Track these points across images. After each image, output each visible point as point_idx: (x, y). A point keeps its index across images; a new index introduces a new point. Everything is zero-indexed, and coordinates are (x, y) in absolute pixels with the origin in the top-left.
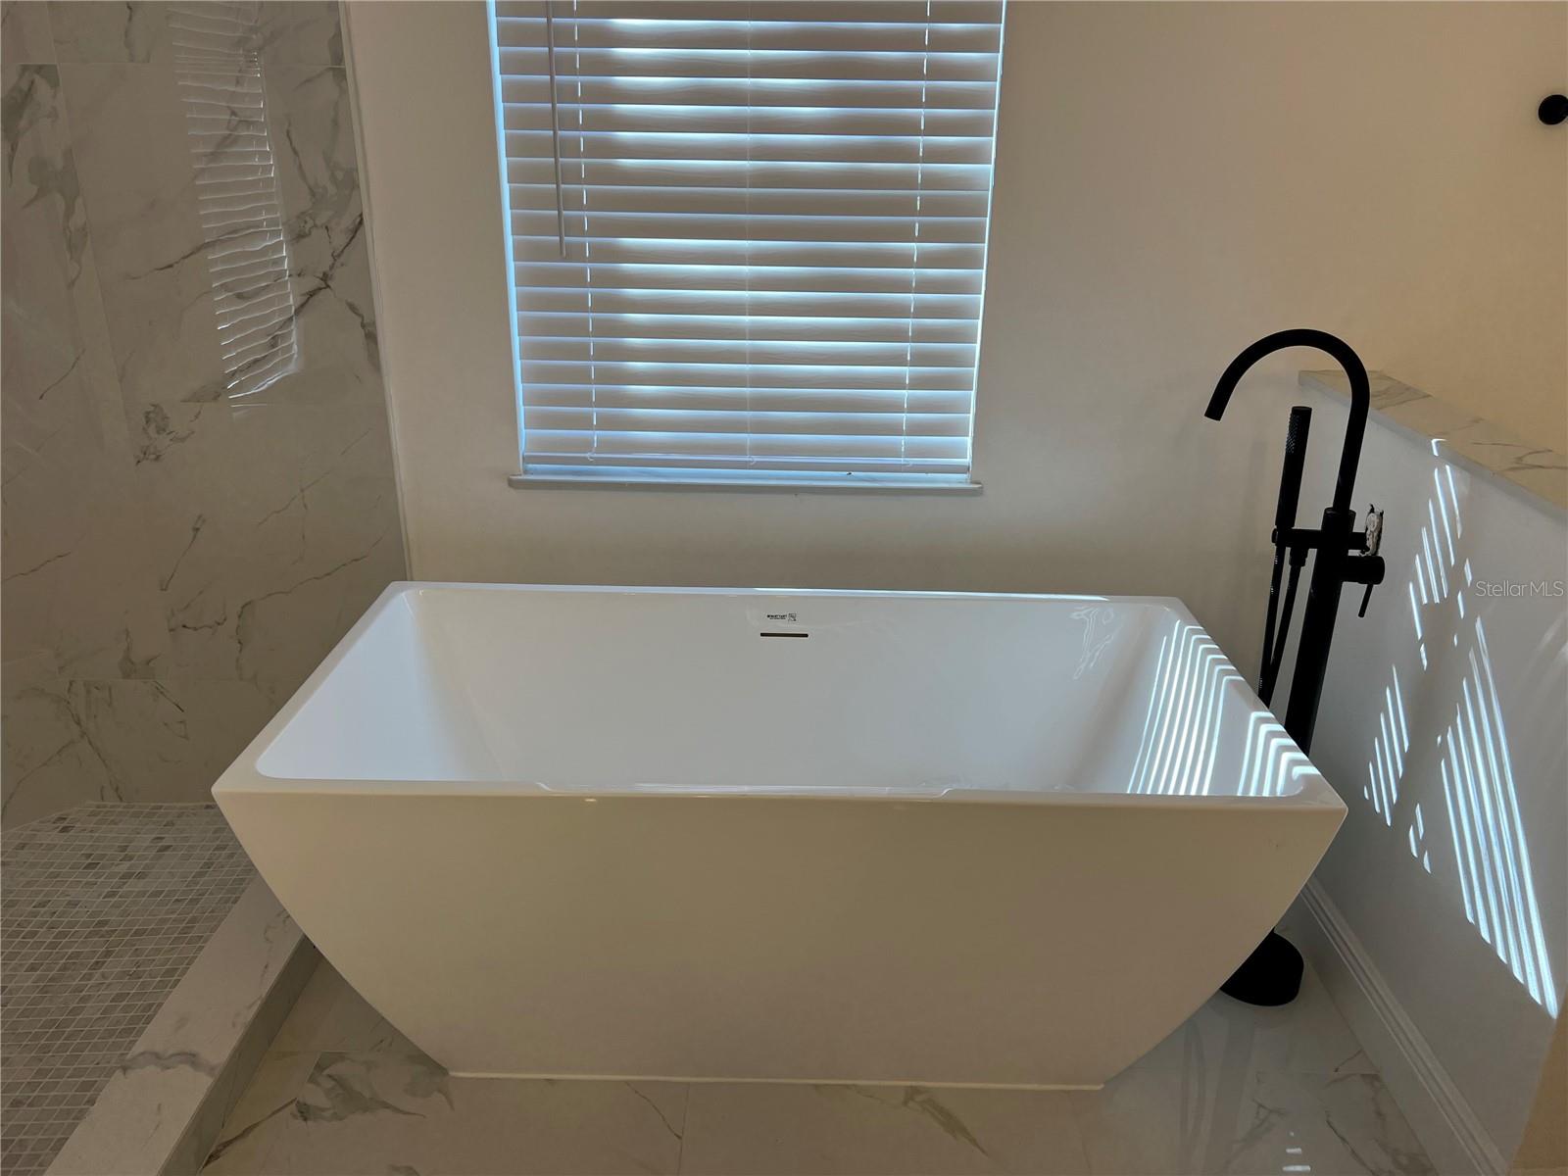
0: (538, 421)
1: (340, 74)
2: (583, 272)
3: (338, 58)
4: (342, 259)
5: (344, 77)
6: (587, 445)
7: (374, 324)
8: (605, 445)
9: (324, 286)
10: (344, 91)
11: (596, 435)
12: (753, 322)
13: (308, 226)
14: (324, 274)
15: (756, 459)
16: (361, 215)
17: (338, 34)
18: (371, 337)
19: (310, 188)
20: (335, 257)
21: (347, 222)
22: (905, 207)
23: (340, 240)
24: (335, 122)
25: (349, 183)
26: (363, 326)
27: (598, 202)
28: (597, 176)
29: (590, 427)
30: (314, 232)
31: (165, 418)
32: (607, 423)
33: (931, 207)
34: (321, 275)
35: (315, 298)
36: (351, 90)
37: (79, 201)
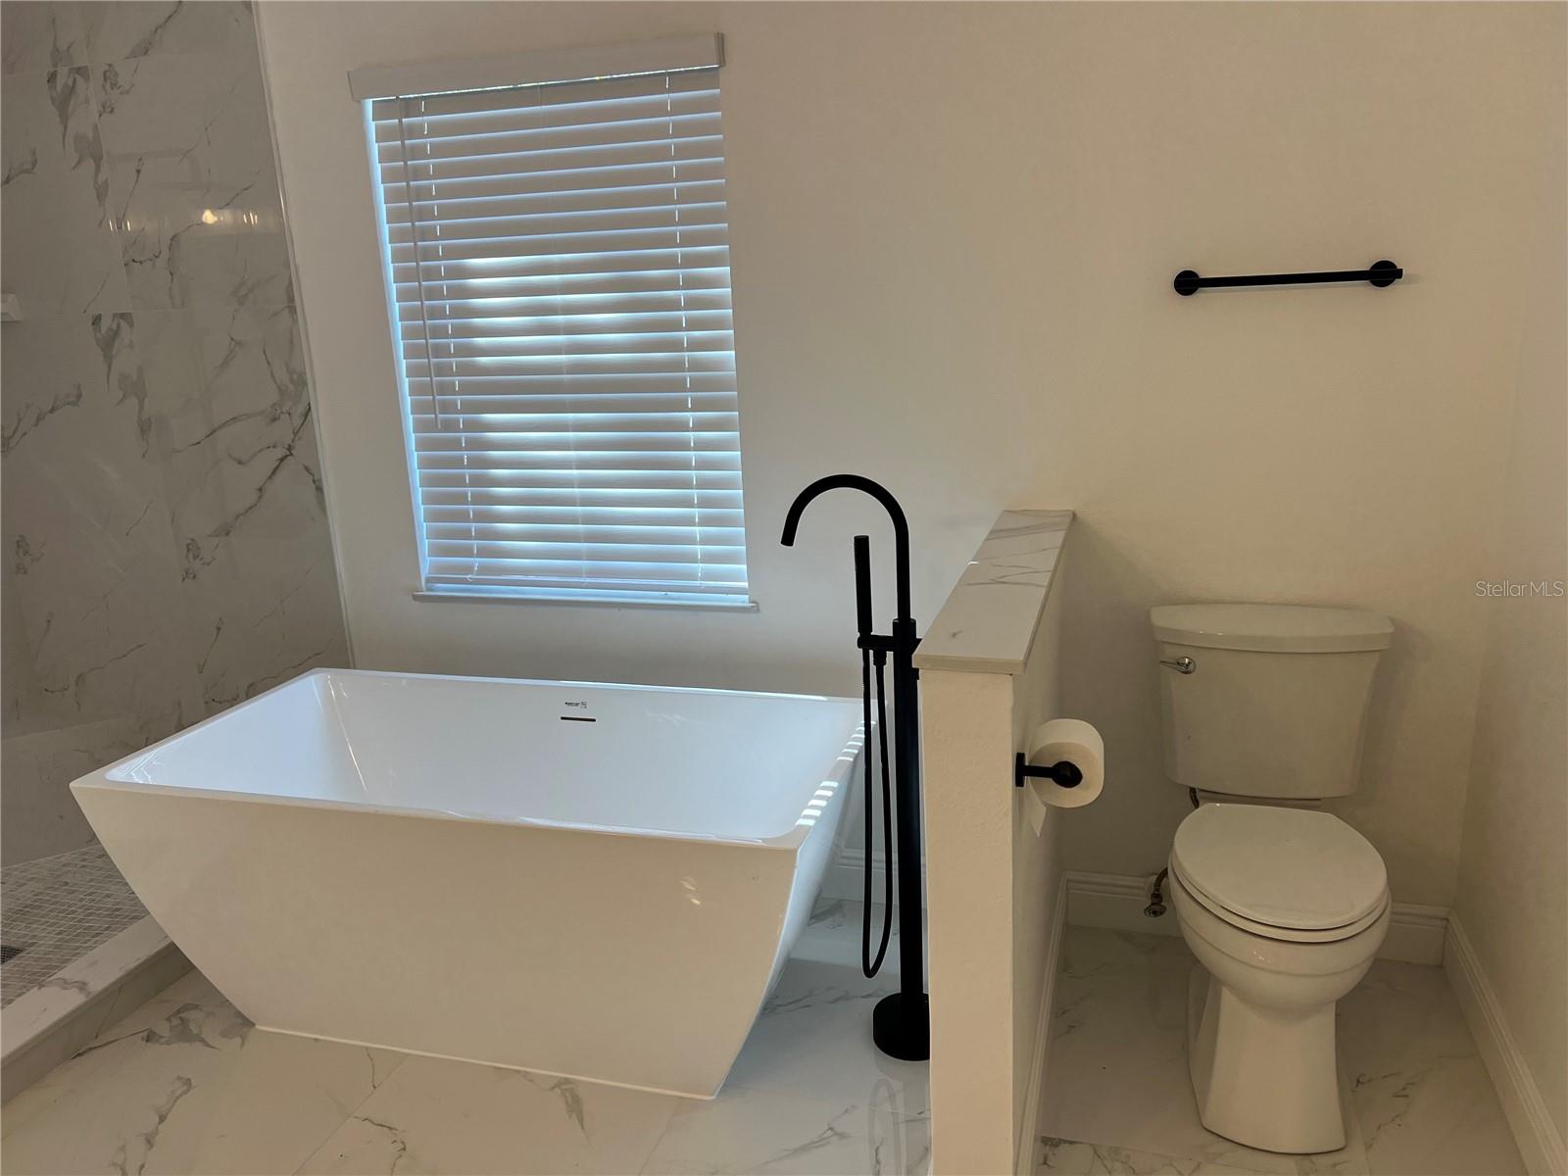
0: (437, 551)
1: (292, 310)
2: (459, 440)
3: (291, 299)
4: (300, 434)
5: (296, 312)
6: (469, 569)
7: (320, 480)
8: (483, 569)
9: (288, 453)
10: (295, 321)
11: (477, 562)
12: (580, 474)
13: (278, 412)
14: (289, 446)
15: (588, 580)
16: (309, 404)
17: (291, 283)
18: (319, 489)
19: (279, 388)
20: (295, 434)
21: (301, 409)
22: (679, 385)
23: (297, 421)
24: (291, 342)
25: (300, 381)
26: (314, 481)
27: (466, 389)
28: (465, 370)
29: (471, 555)
30: (282, 416)
31: (199, 548)
32: (483, 553)
33: (697, 386)
34: (287, 446)
35: (284, 462)
36: (300, 320)
37: (146, 400)
